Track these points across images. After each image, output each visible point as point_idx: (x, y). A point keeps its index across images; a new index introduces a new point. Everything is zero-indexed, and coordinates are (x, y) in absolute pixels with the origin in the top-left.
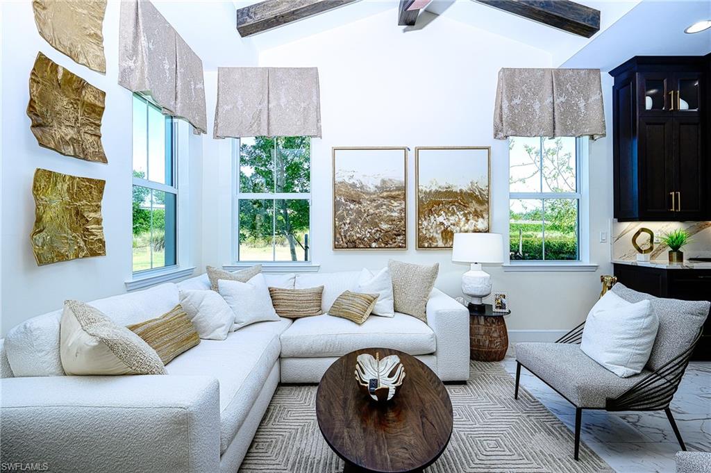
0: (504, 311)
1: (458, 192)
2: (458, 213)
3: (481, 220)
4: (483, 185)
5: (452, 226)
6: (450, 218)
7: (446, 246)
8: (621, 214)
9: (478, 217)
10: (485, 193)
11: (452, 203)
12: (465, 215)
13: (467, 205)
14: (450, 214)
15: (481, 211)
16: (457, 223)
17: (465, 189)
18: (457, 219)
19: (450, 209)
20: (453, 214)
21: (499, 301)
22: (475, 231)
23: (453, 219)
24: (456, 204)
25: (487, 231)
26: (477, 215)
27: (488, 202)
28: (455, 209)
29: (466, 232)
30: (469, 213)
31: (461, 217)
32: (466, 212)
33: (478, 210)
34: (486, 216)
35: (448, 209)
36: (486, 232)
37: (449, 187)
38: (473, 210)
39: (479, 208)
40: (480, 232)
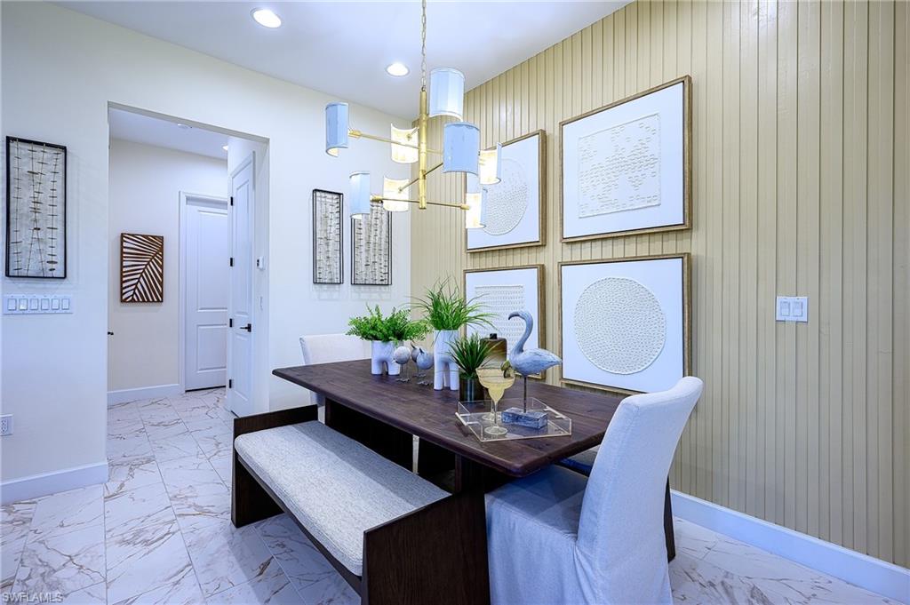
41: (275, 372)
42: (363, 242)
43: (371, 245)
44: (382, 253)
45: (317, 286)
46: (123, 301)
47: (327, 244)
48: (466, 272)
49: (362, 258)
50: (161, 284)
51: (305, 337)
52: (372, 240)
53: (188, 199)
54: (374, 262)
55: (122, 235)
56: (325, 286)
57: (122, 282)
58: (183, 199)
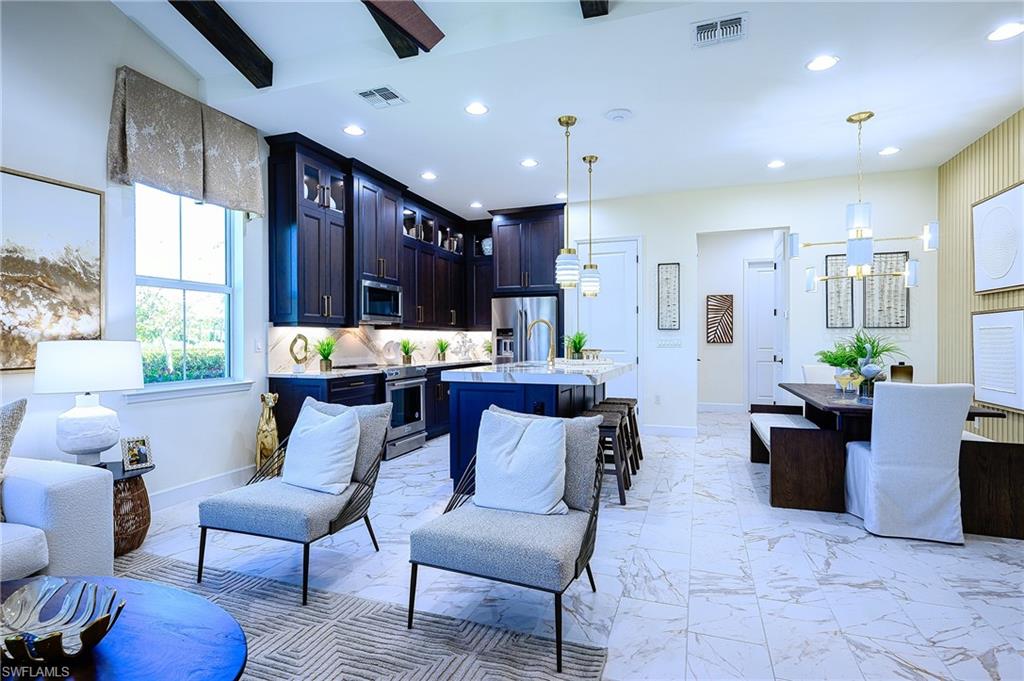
0: (144, 465)
1: (38, 261)
2: (37, 303)
3: (84, 317)
4: (90, 255)
5: (23, 328)
6: (17, 311)
7: (7, 366)
8: (277, 317)
9: (80, 312)
10: (95, 270)
11: (23, 282)
12: (52, 307)
13: (56, 289)
14: (16, 304)
15: (85, 302)
16: (35, 322)
17: (53, 258)
18: (34, 314)
19: (19, 294)
20: (26, 303)
21: (136, 452)
22: (73, 338)
23: (23, 314)
24: (32, 285)
25: (99, 338)
26: (77, 307)
27: (99, 287)
28: (30, 294)
29: (55, 339)
30: (62, 304)
31: (43, 310)
32: (55, 301)
33: (80, 299)
34: (94, 310)
35: (13, 293)
36: (96, 339)
37: (16, 251)
38: (71, 299)
39: (82, 296)
40: (83, 338)
41: (780, 385)
42: (876, 292)
43: (886, 293)
44: (899, 298)
45: (830, 330)
46: (708, 342)
47: (839, 296)
48: (973, 314)
49: (875, 305)
50: (732, 329)
51: (805, 366)
52: (887, 288)
53: (750, 264)
54: (889, 308)
55: (708, 297)
56: (837, 330)
57: (708, 329)
58: (747, 264)
